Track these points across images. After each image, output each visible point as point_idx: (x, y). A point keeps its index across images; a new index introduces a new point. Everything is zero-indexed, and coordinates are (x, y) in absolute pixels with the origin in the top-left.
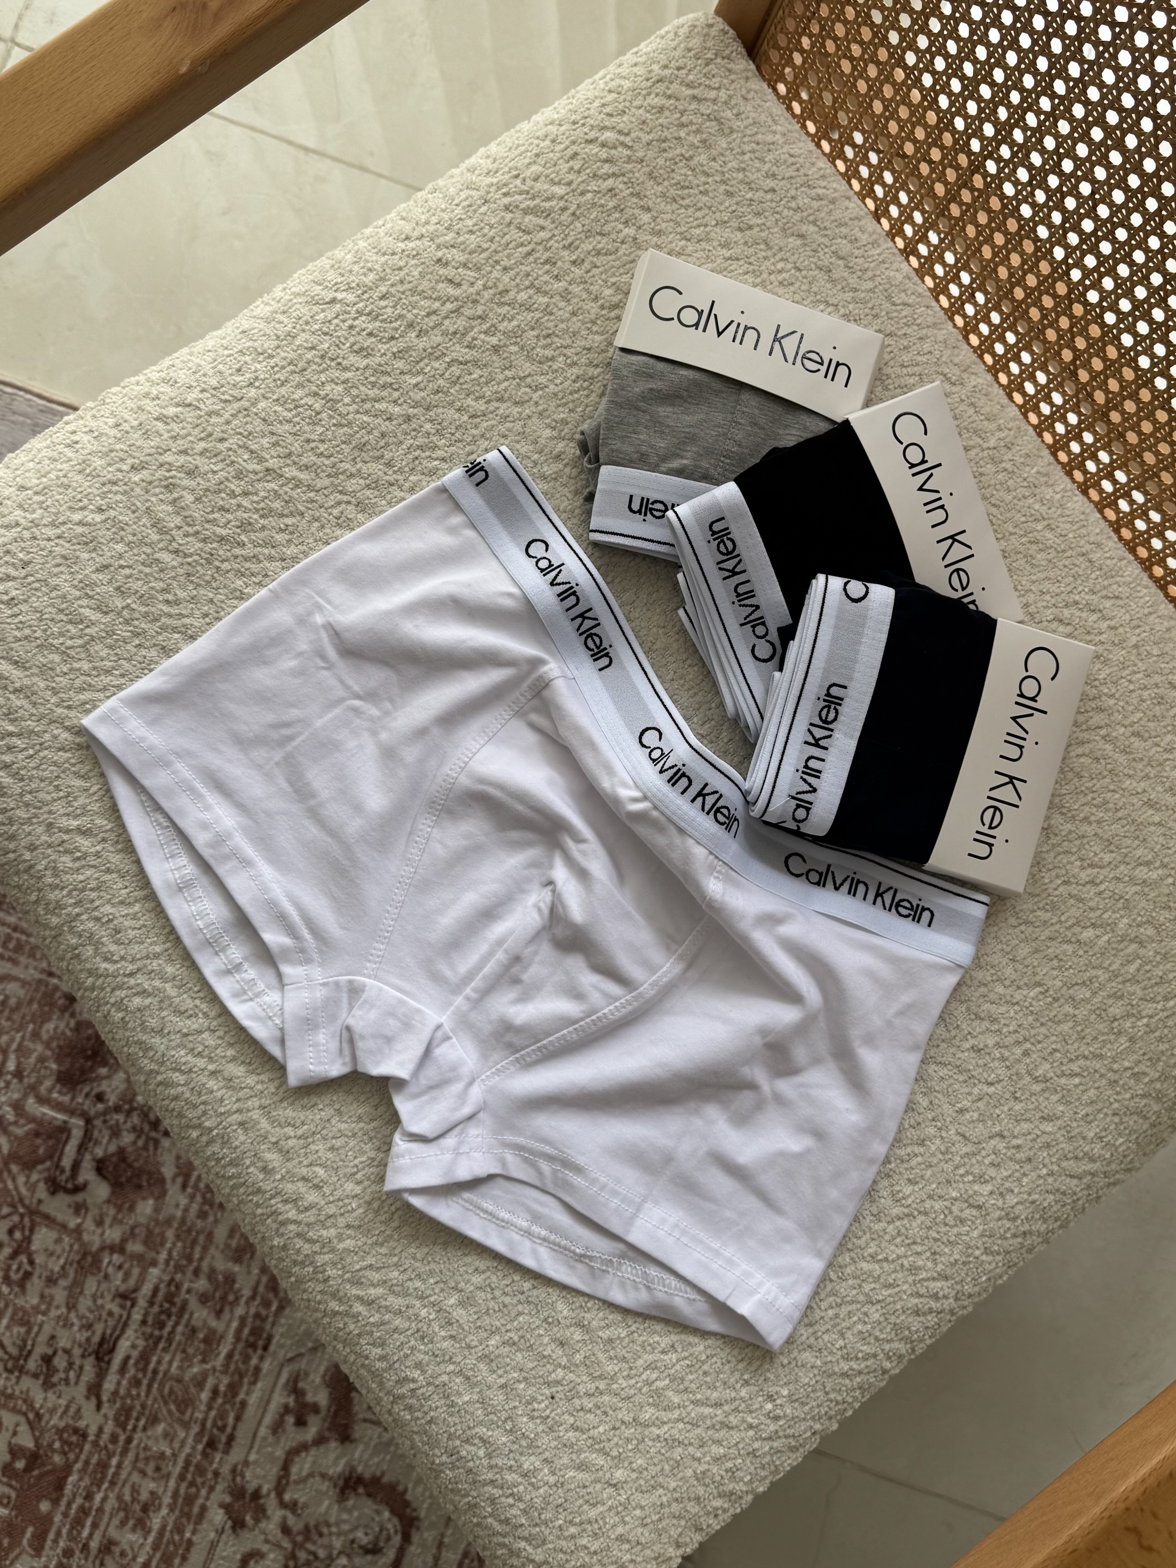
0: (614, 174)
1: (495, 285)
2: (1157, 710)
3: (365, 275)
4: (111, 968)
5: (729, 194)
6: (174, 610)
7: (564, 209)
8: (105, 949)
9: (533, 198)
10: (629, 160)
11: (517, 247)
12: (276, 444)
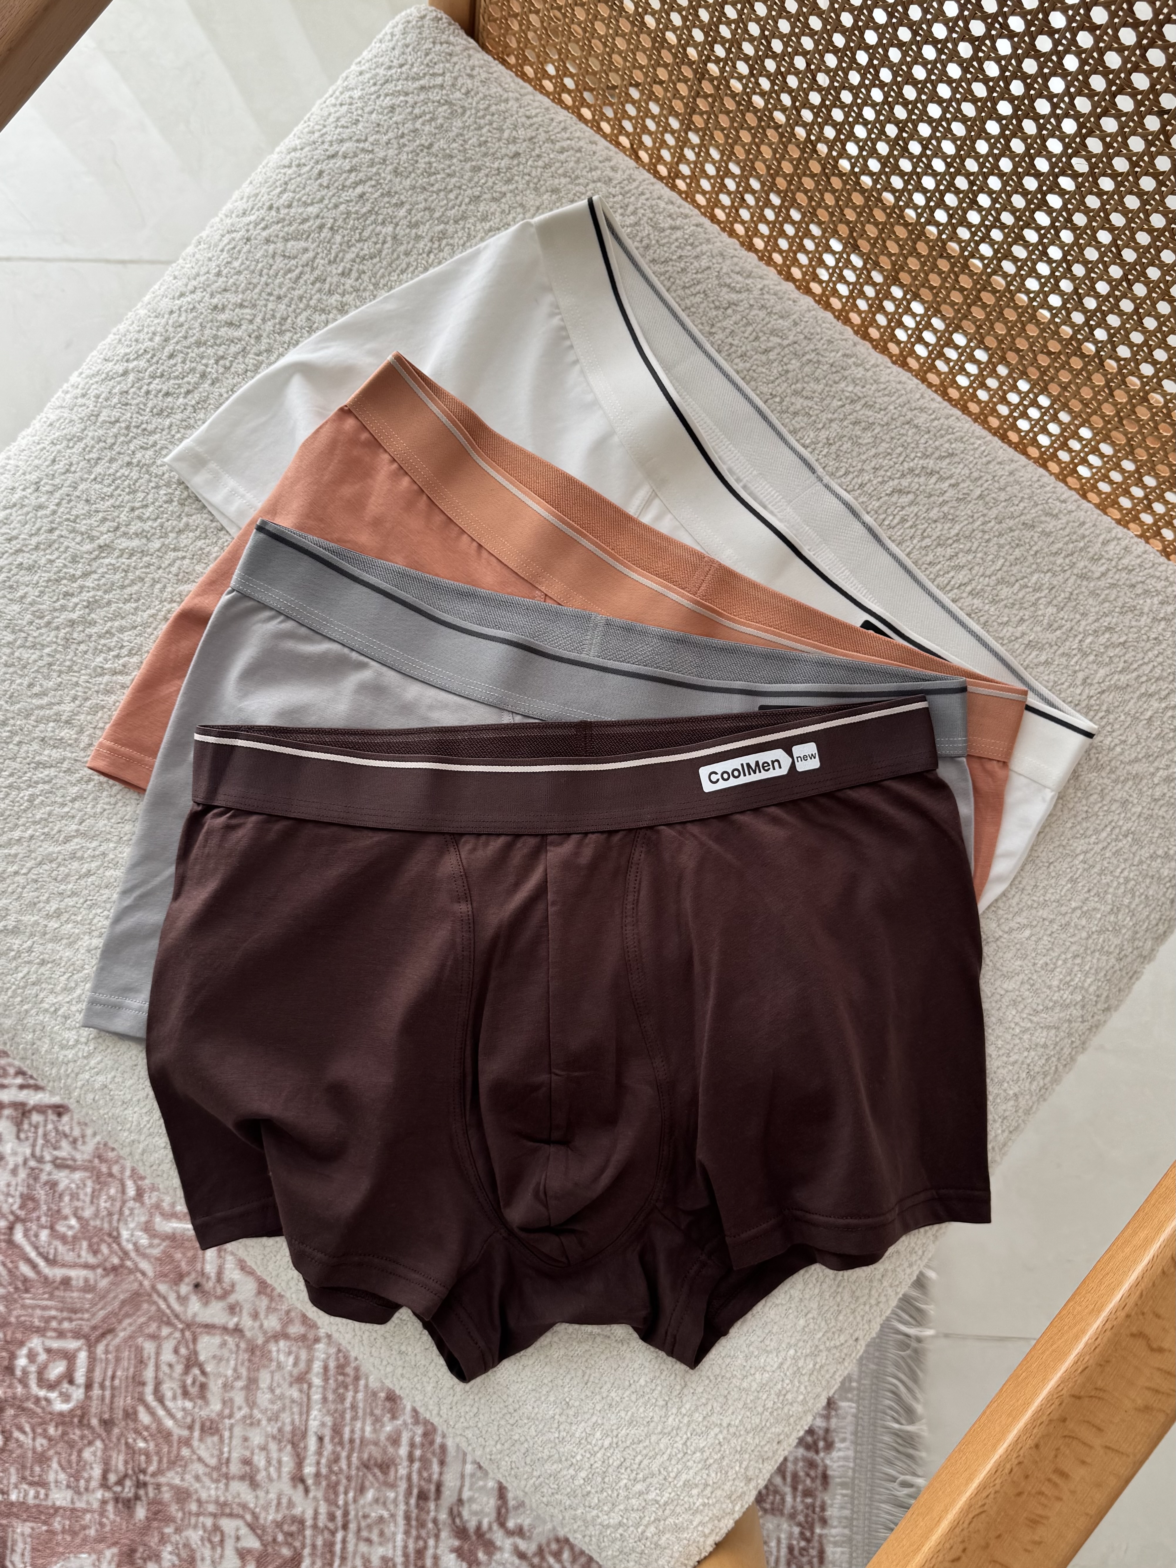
0: (361, 182)
1: (273, 317)
2: (1017, 553)
3: (151, 340)
4: (70, 1054)
5: (476, 169)
6: (45, 701)
7: (321, 227)
8: (59, 1038)
9: (290, 224)
10: (372, 164)
11: (285, 274)
12: (104, 520)
